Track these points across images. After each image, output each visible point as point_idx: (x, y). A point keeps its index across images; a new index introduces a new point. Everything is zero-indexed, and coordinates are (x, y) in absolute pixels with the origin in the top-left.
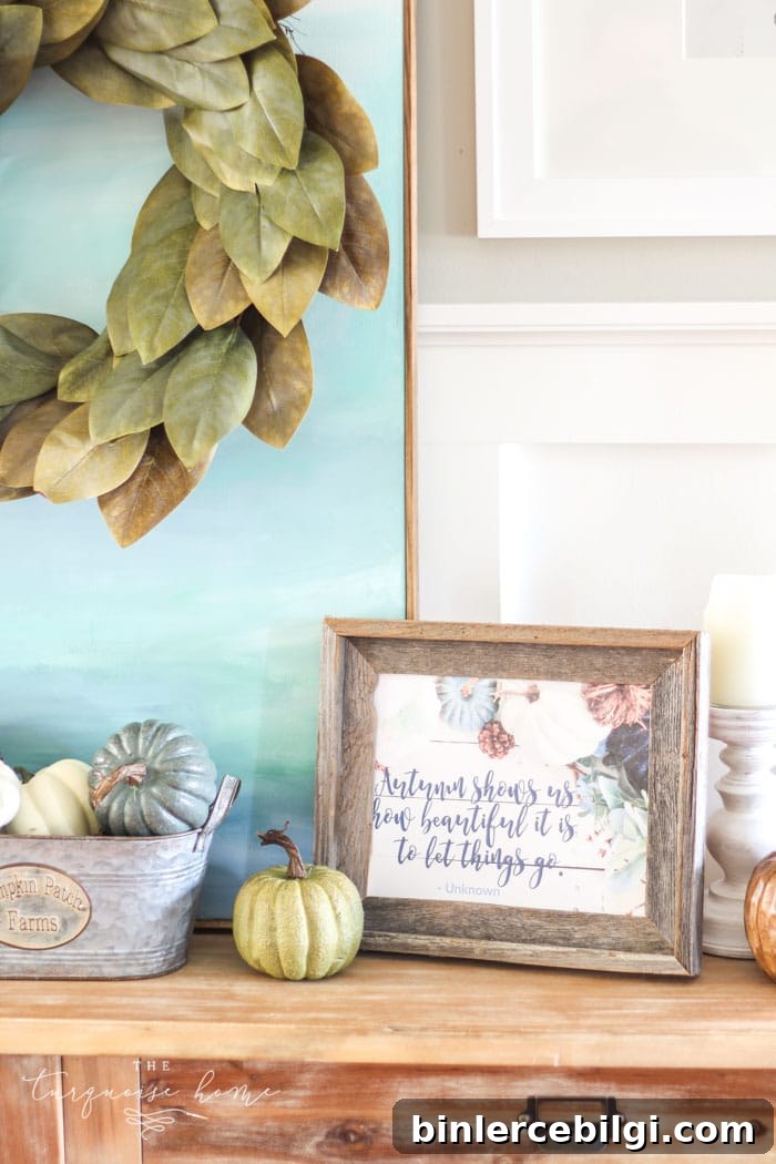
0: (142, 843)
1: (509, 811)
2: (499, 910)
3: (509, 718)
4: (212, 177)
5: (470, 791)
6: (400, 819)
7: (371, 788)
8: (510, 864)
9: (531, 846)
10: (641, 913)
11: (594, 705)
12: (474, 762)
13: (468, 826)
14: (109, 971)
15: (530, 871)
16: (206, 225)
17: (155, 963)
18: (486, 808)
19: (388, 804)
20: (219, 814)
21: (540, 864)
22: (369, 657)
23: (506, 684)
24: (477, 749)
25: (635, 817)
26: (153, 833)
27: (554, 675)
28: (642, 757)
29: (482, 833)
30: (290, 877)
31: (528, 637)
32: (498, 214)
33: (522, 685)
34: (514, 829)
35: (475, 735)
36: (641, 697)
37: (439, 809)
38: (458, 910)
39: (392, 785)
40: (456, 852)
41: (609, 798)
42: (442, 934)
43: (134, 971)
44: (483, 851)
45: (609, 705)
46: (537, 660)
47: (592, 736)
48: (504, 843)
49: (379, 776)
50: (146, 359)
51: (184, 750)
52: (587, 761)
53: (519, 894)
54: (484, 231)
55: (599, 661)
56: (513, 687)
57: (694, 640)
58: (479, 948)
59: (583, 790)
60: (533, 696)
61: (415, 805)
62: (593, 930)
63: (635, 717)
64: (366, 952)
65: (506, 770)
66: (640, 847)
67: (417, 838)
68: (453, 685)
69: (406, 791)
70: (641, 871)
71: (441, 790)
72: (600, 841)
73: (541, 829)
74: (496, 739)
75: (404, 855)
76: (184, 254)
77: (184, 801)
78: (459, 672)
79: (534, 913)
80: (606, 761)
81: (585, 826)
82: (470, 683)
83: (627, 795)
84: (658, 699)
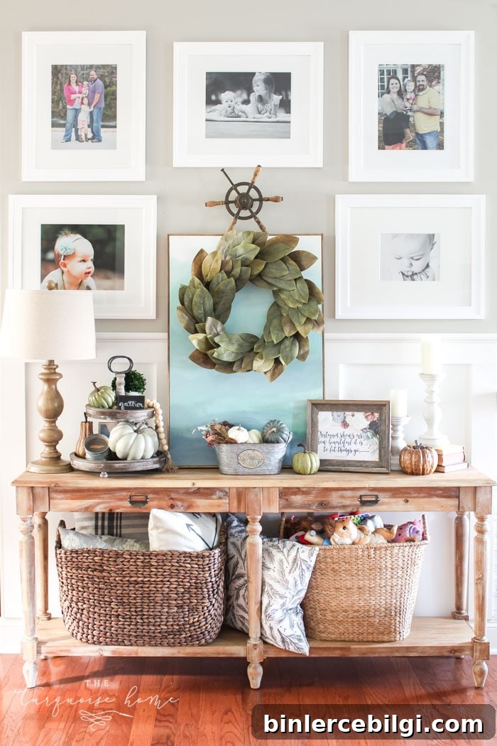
0: (276, 445)
1: (348, 440)
2: (346, 461)
3: (348, 420)
4: (286, 305)
5: (339, 436)
6: (324, 442)
7: (317, 436)
8: (349, 451)
9: (353, 447)
10: (378, 460)
11: (366, 417)
12: (340, 430)
13: (339, 443)
14: (267, 473)
15: (353, 452)
16: (284, 315)
17: (276, 472)
18: (343, 439)
19: (321, 439)
20: (290, 439)
21: (355, 451)
22: (317, 408)
23: (347, 413)
24: (341, 427)
25: (376, 440)
26: (278, 442)
27: (357, 411)
28: (377, 428)
29: (342, 445)
30: (305, 453)
31: (353, 403)
32: (340, 314)
33: (350, 413)
34: (349, 444)
35: (340, 424)
36: (377, 415)
37: (332, 440)
38: (338, 461)
39: (322, 435)
40: (337, 449)
41: (370, 437)
42: (334, 466)
43: (272, 473)
44: (343, 448)
45: (369, 417)
46: (354, 408)
47: (366, 423)
48: (347, 446)
49: (319, 433)
50: (275, 342)
51: (283, 426)
52: (365, 429)
53: (351, 457)
54: (337, 317)
55: (368, 408)
56: (348, 414)
57: (389, 402)
58: (343, 469)
59: (364, 435)
60: (353, 416)
61: (327, 439)
62: (367, 464)
63: (375, 419)
64: (320, 471)
65: (347, 431)
66: (377, 447)
67: (328, 446)
68: (335, 413)
69: (325, 436)
70: (377, 452)
71: (333, 436)
72: (368, 446)
73: (355, 443)
74: (345, 424)
75: (325, 450)
76: (281, 321)
77: (284, 436)
78: (337, 411)
79: (355, 461)
80: (369, 429)
81: (365, 443)
82: (339, 413)
83: (374, 436)
84: (380, 415)
